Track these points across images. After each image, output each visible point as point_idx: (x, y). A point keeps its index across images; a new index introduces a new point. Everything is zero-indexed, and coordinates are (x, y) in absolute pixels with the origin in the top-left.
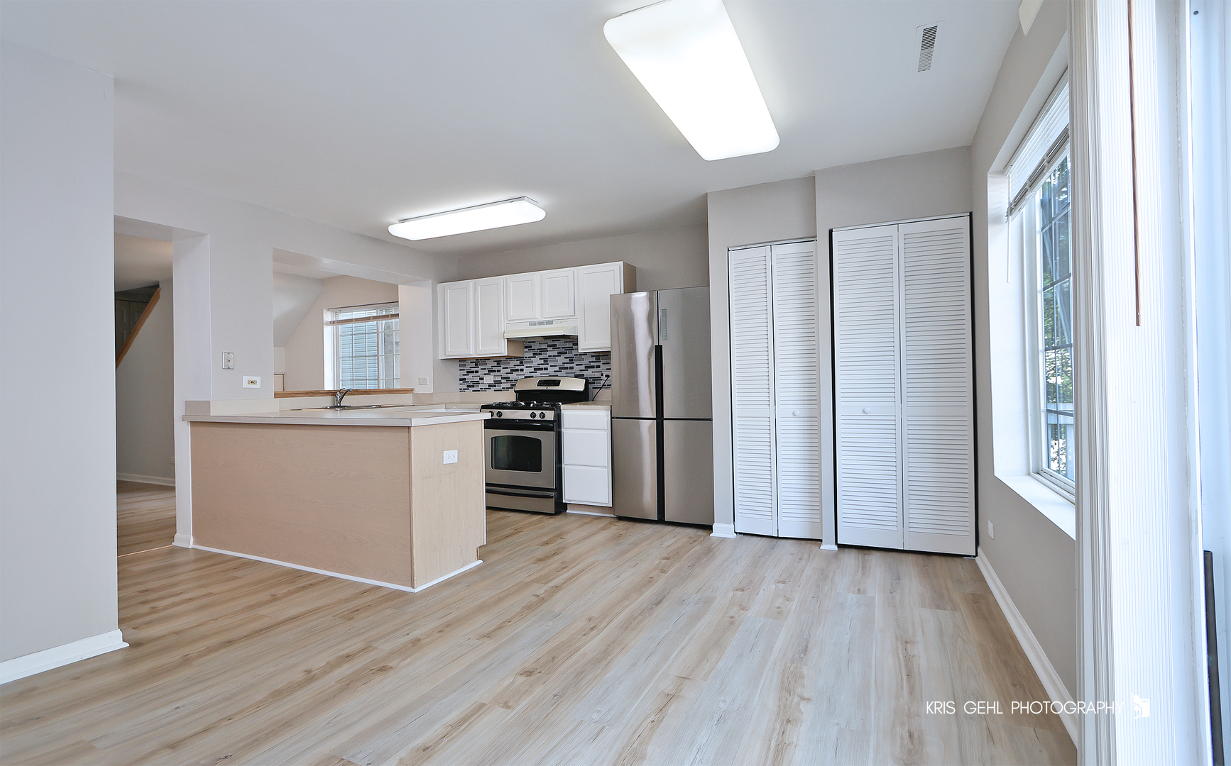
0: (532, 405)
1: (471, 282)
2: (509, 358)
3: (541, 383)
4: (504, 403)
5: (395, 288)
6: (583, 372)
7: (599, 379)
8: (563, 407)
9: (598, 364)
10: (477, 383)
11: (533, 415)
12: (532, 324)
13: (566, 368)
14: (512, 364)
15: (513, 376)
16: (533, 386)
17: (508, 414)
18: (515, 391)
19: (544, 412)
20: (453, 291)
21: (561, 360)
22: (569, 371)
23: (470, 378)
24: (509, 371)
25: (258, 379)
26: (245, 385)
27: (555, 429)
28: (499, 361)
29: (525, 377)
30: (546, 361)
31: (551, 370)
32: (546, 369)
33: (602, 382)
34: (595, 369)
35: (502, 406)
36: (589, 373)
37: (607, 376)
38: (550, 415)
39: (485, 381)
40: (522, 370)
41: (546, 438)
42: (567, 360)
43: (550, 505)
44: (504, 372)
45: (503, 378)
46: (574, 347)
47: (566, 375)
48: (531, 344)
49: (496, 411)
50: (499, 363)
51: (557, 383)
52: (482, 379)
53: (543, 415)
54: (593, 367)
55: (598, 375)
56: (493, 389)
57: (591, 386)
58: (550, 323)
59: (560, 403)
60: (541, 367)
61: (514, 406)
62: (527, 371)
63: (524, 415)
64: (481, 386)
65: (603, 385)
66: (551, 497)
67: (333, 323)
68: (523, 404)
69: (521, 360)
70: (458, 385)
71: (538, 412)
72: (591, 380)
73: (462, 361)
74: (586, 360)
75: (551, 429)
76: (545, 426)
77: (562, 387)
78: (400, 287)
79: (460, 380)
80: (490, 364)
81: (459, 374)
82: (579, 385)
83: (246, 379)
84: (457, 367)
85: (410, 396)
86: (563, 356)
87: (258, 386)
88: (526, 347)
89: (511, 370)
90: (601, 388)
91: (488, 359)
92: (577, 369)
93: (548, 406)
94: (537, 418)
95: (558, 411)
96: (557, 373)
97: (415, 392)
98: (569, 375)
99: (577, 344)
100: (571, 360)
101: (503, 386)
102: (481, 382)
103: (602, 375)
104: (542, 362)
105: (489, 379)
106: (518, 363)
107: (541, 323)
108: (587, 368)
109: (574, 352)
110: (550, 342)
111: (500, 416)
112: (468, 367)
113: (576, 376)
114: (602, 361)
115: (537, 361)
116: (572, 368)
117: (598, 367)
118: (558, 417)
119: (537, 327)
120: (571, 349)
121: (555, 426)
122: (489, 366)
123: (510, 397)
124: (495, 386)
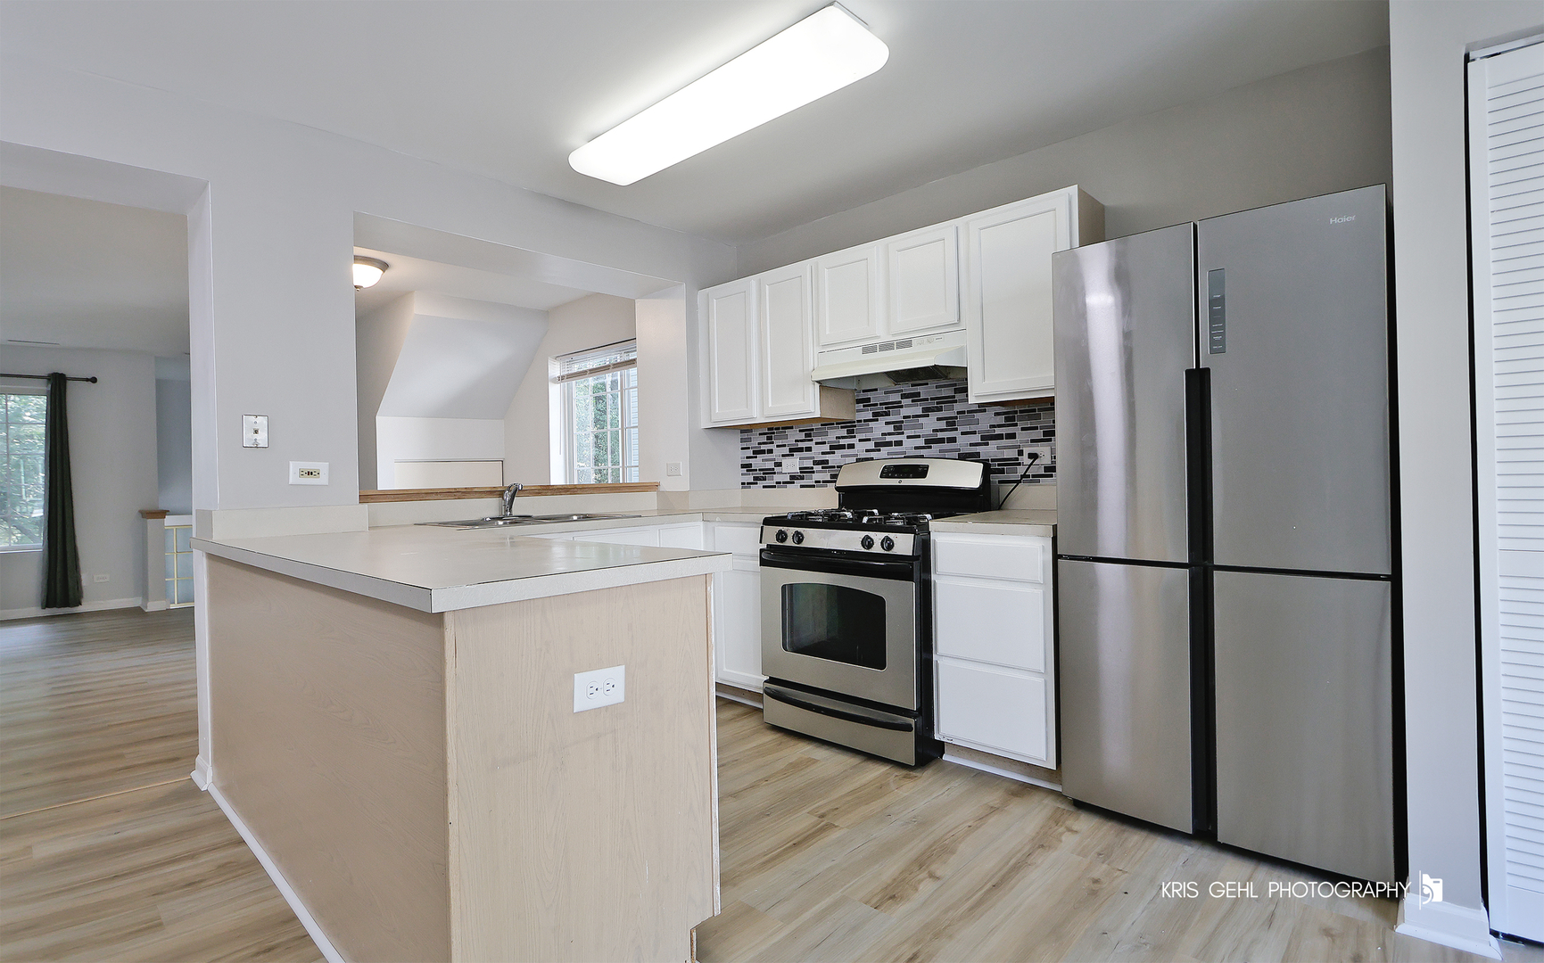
0: (865, 520)
1: (753, 281)
2: (827, 423)
3: (887, 472)
4: (811, 514)
5: (630, 306)
6: (978, 449)
7: (1015, 462)
8: (934, 525)
9: (1010, 430)
10: (771, 472)
11: (867, 543)
12: (867, 350)
13: (941, 441)
14: (833, 435)
15: (834, 459)
16: (871, 477)
17: (816, 539)
18: (838, 489)
19: (891, 535)
20: (722, 300)
21: (930, 424)
22: (946, 446)
23: (758, 463)
24: (826, 448)
25: (323, 467)
26: (294, 478)
27: (916, 575)
28: (808, 429)
29: (859, 460)
30: (898, 427)
31: (909, 445)
32: (899, 443)
33: (1021, 470)
34: (1005, 442)
35: (804, 520)
36: (991, 450)
37: (1034, 456)
38: (904, 544)
39: (785, 469)
40: (851, 446)
41: (897, 596)
42: (943, 424)
43: (903, 745)
44: (817, 451)
45: (816, 463)
46: (958, 397)
47: (942, 455)
48: (869, 395)
49: (791, 531)
50: (809, 435)
51: (921, 472)
52: (779, 464)
53: (888, 544)
54: (1000, 437)
55: (1012, 454)
56: (798, 483)
57: (995, 478)
58: (906, 344)
59: (929, 516)
60: (888, 439)
61: (831, 521)
62: (860, 449)
63: (848, 541)
64: (777, 478)
65: (1024, 476)
66: (907, 728)
67: (562, 378)
68: (849, 514)
69: (850, 427)
70: (739, 476)
71: (878, 537)
72: (995, 466)
73: (746, 430)
74: (986, 421)
75: (906, 576)
76: (896, 568)
77: (931, 480)
78: (638, 303)
79: (743, 466)
80: (794, 436)
81: (740, 456)
82: (968, 476)
83: (294, 468)
84: (735, 442)
85: (653, 495)
86: (934, 416)
87: (323, 479)
88: (859, 401)
89: (831, 447)
90: (1018, 482)
91: (787, 426)
92: (963, 443)
93: (900, 523)
94: (877, 549)
95: (923, 535)
96: (922, 452)
97: (661, 489)
98: (947, 455)
99: (965, 390)
100: (951, 423)
101: (816, 477)
102: (777, 469)
103: (1021, 453)
104: (890, 429)
105: (792, 465)
106: (844, 432)
107: (887, 347)
108: (986, 439)
109: (958, 407)
110: (907, 388)
111: (800, 541)
112: (754, 443)
113: (963, 457)
114: (1021, 424)
115: (880, 428)
116: (953, 440)
117: (1012, 436)
118: (924, 548)
119: (879, 354)
120: (951, 400)
121: (917, 569)
122: (791, 441)
123: (826, 500)
124: (802, 478)
